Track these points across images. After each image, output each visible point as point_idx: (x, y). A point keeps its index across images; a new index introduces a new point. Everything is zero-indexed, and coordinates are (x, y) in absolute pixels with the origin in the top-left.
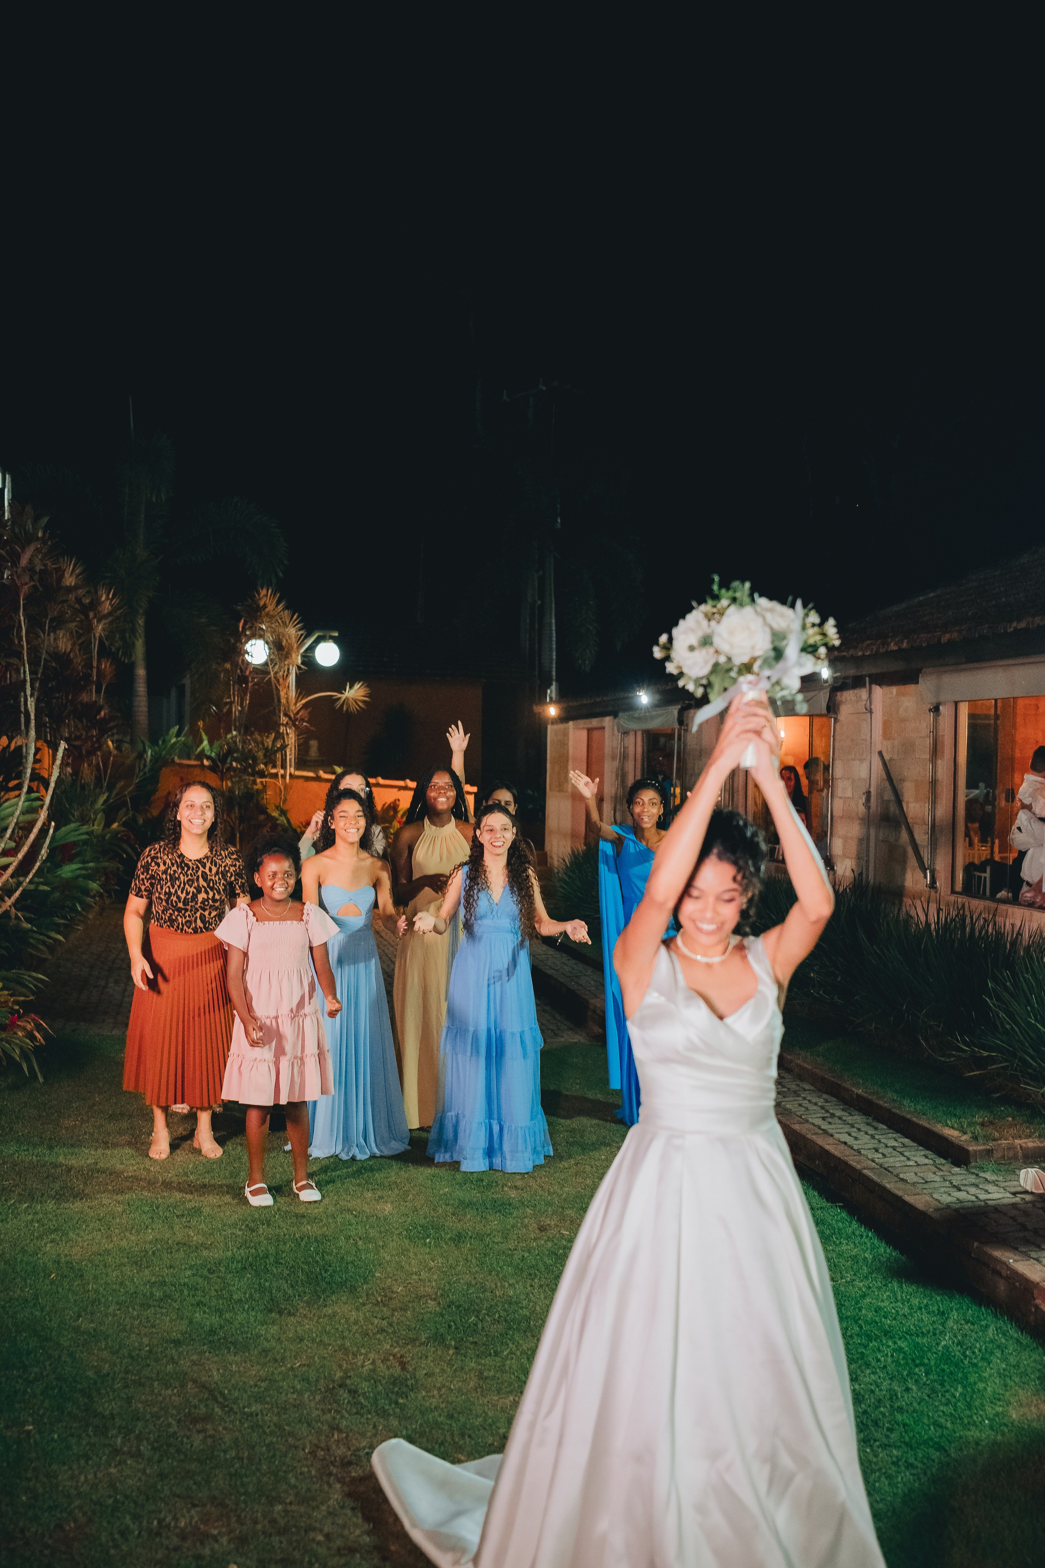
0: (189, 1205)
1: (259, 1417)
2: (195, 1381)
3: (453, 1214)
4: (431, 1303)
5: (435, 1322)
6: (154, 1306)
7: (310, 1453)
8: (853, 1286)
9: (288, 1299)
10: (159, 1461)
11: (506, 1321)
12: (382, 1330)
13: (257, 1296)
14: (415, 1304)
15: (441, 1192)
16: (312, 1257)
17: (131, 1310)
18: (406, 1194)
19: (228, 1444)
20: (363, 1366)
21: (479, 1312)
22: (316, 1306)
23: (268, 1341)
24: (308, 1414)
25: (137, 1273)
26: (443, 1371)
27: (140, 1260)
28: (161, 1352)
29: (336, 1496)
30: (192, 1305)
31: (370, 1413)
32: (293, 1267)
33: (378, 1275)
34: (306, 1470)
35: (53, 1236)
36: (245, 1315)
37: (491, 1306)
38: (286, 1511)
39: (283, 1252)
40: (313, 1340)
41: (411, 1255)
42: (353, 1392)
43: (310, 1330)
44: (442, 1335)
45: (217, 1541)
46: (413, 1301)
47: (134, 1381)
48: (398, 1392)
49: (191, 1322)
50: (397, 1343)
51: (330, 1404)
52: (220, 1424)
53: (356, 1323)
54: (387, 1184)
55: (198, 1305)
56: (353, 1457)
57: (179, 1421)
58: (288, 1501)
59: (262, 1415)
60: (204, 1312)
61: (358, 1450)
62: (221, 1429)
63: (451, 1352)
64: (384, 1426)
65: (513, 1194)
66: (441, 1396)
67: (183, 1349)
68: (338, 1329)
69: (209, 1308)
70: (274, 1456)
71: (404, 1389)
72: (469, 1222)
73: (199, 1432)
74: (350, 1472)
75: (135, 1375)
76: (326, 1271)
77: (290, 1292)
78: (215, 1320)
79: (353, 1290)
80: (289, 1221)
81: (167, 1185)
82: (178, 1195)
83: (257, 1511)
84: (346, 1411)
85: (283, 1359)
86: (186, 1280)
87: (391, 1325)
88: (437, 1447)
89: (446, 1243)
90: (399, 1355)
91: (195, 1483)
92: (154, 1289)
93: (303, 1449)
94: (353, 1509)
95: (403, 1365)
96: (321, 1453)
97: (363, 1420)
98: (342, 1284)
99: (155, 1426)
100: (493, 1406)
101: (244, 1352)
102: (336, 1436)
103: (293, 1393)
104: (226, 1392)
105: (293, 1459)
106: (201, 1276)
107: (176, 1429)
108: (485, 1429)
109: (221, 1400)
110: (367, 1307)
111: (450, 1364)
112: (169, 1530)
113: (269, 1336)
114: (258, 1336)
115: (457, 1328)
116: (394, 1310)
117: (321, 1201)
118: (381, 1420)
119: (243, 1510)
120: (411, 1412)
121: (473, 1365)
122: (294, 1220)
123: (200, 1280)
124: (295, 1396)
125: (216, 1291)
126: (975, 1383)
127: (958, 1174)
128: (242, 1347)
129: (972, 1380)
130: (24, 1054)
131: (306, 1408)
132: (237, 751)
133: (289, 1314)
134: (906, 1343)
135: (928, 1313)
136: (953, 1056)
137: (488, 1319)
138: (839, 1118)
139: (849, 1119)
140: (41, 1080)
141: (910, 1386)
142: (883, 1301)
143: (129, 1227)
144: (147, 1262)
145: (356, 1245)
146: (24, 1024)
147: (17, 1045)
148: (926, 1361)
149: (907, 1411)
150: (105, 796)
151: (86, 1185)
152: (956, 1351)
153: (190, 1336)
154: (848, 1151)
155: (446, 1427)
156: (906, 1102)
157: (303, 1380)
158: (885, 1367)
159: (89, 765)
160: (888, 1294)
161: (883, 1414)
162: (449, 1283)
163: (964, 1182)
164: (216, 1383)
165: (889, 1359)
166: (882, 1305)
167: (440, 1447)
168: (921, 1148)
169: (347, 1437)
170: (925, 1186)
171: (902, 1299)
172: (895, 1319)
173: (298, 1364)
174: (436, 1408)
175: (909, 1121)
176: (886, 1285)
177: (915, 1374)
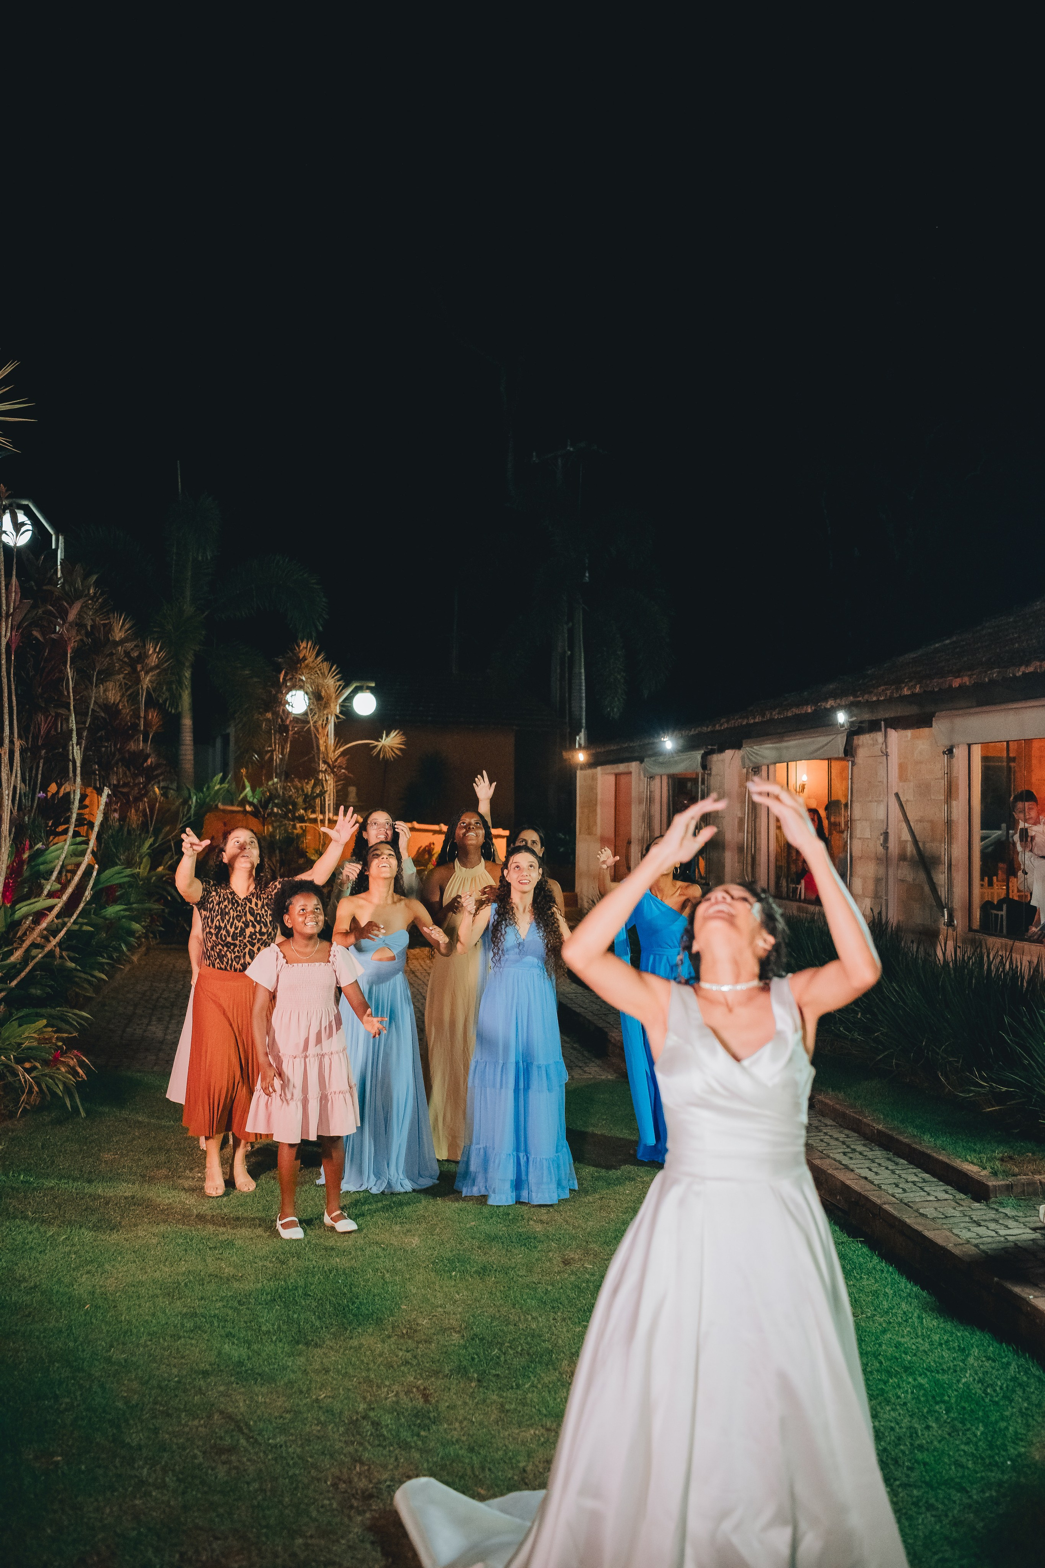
0: (222, 1238)
1: (284, 1448)
2: (221, 1412)
3: (479, 1248)
4: (456, 1336)
5: (459, 1355)
6: (184, 1337)
7: (333, 1485)
9: (316, 1330)
10: (184, 1493)
11: (528, 1354)
12: (407, 1363)
13: (285, 1327)
14: (439, 1337)
15: (468, 1226)
16: (340, 1289)
17: (161, 1340)
18: (434, 1227)
19: (251, 1476)
20: (386, 1399)
21: (502, 1344)
22: (342, 1338)
23: (293, 1372)
24: (331, 1446)
25: (170, 1304)
26: (465, 1403)
27: (172, 1291)
28: (190, 1383)
29: (356, 1530)
30: (221, 1336)
31: (392, 1445)
32: (321, 1299)
33: (403, 1307)
34: (326, 1502)
35: (89, 1268)
36: (273, 1346)
37: (514, 1339)
38: (306, 1545)
39: (311, 1284)
40: (338, 1372)
41: (437, 1288)
42: (376, 1424)
43: (336, 1362)
44: (465, 1368)
46: (438, 1333)
47: (162, 1412)
48: (420, 1426)
49: (219, 1353)
50: (421, 1376)
51: (353, 1435)
52: (244, 1456)
53: (381, 1355)
54: (415, 1218)
56: (374, 1490)
57: (204, 1453)
58: (309, 1534)
59: (286, 1446)
60: (233, 1344)
61: (379, 1482)
62: (245, 1459)
63: (473, 1384)
64: (406, 1459)
65: (539, 1228)
66: (462, 1429)
67: (212, 1379)
68: (363, 1361)
69: (238, 1339)
70: (296, 1488)
71: (427, 1421)
72: (495, 1255)
73: (224, 1463)
74: (371, 1505)
75: (163, 1406)
76: (353, 1303)
77: (317, 1323)
78: (244, 1352)
79: (379, 1321)
80: (318, 1254)
82: (211, 1228)
83: (278, 1545)
84: (368, 1442)
85: (309, 1389)
86: (217, 1312)
87: (415, 1357)
88: (457, 1480)
89: (471, 1276)
90: (422, 1387)
91: (218, 1516)
92: (185, 1321)
93: (326, 1482)
94: (373, 1543)
95: (426, 1398)
96: (343, 1486)
97: (384, 1452)
98: (368, 1317)
99: (180, 1457)
100: (514, 1439)
101: (270, 1384)
102: (358, 1469)
103: (317, 1425)
104: (251, 1423)
105: (315, 1491)
106: (231, 1308)
107: (201, 1460)
108: (505, 1462)
109: (246, 1431)
110: (393, 1339)
111: (472, 1396)
113: (295, 1368)
114: (285, 1368)
115: (480, 1361)
116: (418, 1342)
118: (403, 1453)
119: (265, 1544)
120: (432, 1444)
121: (495, 1397)
122: (323, 1252)
123: (230, 1312)
124: (319, 1428)
125: (246, 1322)
126: (997, 1422)
127: (978, 1210)
128: (268, 1379)
129: (993, 1419)
130: (67, 1089)
131: (329, 1440)
132: (278, 797)
133: (316, 1345)
134: (926, 1380)
135: (949, 1349)
136: (972, 1091)
137: (511, 1352)
138: (861, 1153)
139: (870, 1154)
140: (83, 1114)
141: (930, 1424)
142: (903, 1336)
143: (163, 1259)
144: (179, 1293)
145: (383, 1278)
146: (66, 1060)
147: (59, 1080)
148: (946, 1398)
149: (928, 1450)
150: (151, 840)
151: (122, 1217)
152: (977, 1389)
153: (218, 1365)
154: (869, 1186)
155: (467, 1461)
156: (927, 1137)
157: (327, 1411)
158: (905, 1404)
159: (136, 811)
160: (908, 1329)
161: (903, 1452)
162: (473, 1316)
163: (984, 1217)
164: (242, 1414)
165: (909, 1396)
166: (902, 1340)
167: (460, 1481)
168: (941, 1183)
169: (369, 1470)
170: (944, 1221)
171: (923, 1335)
172: (915, 1355)
173: (323, 1396)
174: (457, 1441)
175: (929, 1157)
176: (906, 1321)
177: (935, 1412)
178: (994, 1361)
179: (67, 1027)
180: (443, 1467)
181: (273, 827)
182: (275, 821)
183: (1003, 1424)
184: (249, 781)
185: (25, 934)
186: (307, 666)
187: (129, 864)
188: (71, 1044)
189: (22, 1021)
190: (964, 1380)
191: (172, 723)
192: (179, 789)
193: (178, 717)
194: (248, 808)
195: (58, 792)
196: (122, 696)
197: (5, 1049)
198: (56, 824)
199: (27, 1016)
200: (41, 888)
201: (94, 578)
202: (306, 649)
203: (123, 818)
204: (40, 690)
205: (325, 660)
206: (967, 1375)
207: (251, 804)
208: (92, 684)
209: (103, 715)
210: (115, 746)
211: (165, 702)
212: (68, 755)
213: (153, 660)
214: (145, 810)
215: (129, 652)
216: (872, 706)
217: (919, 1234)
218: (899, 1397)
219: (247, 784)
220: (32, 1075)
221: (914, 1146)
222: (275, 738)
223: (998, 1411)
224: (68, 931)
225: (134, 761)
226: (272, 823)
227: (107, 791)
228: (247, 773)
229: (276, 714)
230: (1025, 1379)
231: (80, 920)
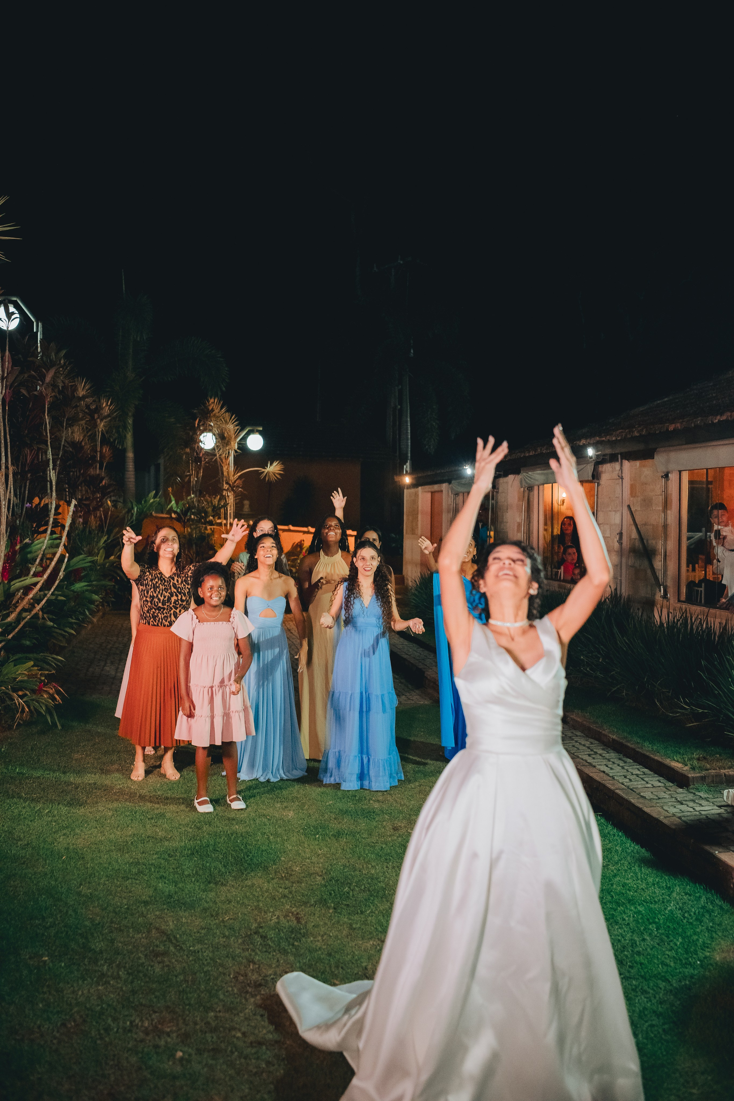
0: (156, 812)
1: (200, 953)
2: (157, 929)
3: (335, 819)
4: (319, 878)
5: (321, 891)
6: (131, 878)
7: (234, 978)
8: (608, 869)
9: (222, 874)
10: (132, 982)
11: (369, 891)
12: (285, 896)
14: (307, 879)
15: (327, 804)
16: (239, 847)
17: (115, 881)
18: (304, 804)
19: (178, 971)
20: (271, 920)
21: (350, 884)
22: (240, 879)
23: (207, 902)
24: (233, 952)
25: (121, 856)
26: (325, 924)
27: (123, 848)
28: (135, 909)
29: (250, 1007)
30: (157, 878)
31: (275, 951)
32: (225, 853)
33: (283, 859)
34: (230, 989)
35: (65, 832)
36: (192, 885)
37: (359, 880)
38: (216, 1017)
39: (219, 843)
40: (238, 902)
41: (306, 846)
42: (264, 937)
43: (236, 895)
44: (325, 900)
45: (169, 1036)
46: (306, 877)
47: (116, 929)
48: (294, 938)
49: (155, 889)
50: (295, 905)
51: (248, 945)
52: (174, 958)
53: (267, 891)
54: (290, 798)
55: (161, 878)
56: (263, 981)
57: (146, 956)
58: (218, 1010)
59: (202, 952)
60: (165, 883)
61: (266, 976)
62: (174, 961)
63: (331, 911)
64: (285, 961)
65: (376, 805)
66: (323, 941)
67: (150, 907)
68: (254, 895)
69: (168, 880)
70: (209, 979)
71: (299, 936)
72: (346, 824)
73: (159, 963)
74: (260, 991)
75: (117, 924)
76: (248, 856)
77: (223, 870)
78: (172, 888)
79: (266, 868)
80: (224, 823)
81: (142, 797)
82: (149, 805)
83: (197, 1017)
84: (258, 949)
85: (217, 914)
86: (153, 861)
87: (291, 892)
88: (320, 975)
89: (329, 838)
90: (295, 913)
91: (156, 997)
92: (132, 867)
93: (229, 975)
94: (262, 1016)
95: (298, 920)
96: (241, 978)
97: (270, 956)
98: (258, 865)
99: (129, 958)
100: (359, 947)
101: (191, 910)
102: (251, 967)
103: (223, 937)
104: (178, 936)
105: (222, 981)
106: (164, 859)
107: (143, 960)
108: (353, 963)
109: (174, 941)
110: (275, 881)
111: (330, 918)
112: (137, 1028)
113: (208, 899)
114: (201, 899)
115: (336, 895)
116: (293, 883)
117: (246, 809)
118: (283, 956)
119: (188, 1016)
120: (302, 951)
121: (346, 920)
122: (227, 822)
123: (163, 862)
124: (224, 940)
125: (173, 869)
126: (691, 936)
127: (681, 793)
128: (189, 906)
129: (689, 934)
130: (48, 710)
131: (232, 948)
132: (195, 507)
133: (222, 884)
134: (643, 908)
135: (659, 888)
136: (679, 712)
137: (357, 889)
138: (601, 755)
139: (607, 756)
140: (60, 727)
141: (646, 937)
142: (628, 879)
143: (116, 826)
144: (127, 849)
145: (268, 838)
146: (48, 689)
147: (43, 703)
148: (657, 920)
149: (643, 955)
150: (105, 538)
151: (88, 797)
152: (678, 914)
153: (155, 898)
154: (606, 777)
155: (327, 962)
156: (646, 744)
157: (230, 929)
158: (628, 924)
159: (95, 517)
160: (631, 874)
161: (627, 956)
162: (331, 865)
163: (685, 799)
164: (171, 930)
165: (631, 919)
166: (627, 882)
167: (322, 975)
168: (656, 775)
169: (259, 968)
170: (658, 801)
171: (641, 878)
172: (636, 892)
173: (227, 918)
174: (319, 948)
175: (648, 757)
176: (630, 869)
177: (649, 929)
178: (690, 895)
179: (48, 667)
180: (310, 966)
181: (191, 528)
182: (193, 525)
183: (695, 937)
184: (174, 496)
185: (17, 602)
186: (215, 415)
187: (90, 553)
188: (51, 678)
189: (17, 662)
190: (669, 908)
191: (120, 456)
192: (125, 502)
193: (124, 451)
194: (173, 515)
195: (40, 503)
196: (84, 436)
197: (5, 682)
198: (39, 526)
199: (20, 658)
200: (29, 570)
201: (64, 352)
202: (214, 404)
203: (86, 522)
204: (26, 432)
205: (227, 411)
206: (672, 905)
207: (175, 512)
208: (63, 428)
209: (71, 450)
210: (80, 471)
211: (115, 441)
212: (47, 477)
213: (106, 411)
214: (101, 516)
215: (89, 405)
216: (612, 444)
217: (640, 810)
218: (624, 920)
219: (173, 499)
220: (24, 700)
221: (638, 750)
222: (192, 466)
223: (692, 929)
224: (47, 600)
225: (93, 482)
226: (190, 526)
227: (74, 502)
228: (172, 491)
229: (193, 449)
230: (711, 907)
231: (56, 592)
